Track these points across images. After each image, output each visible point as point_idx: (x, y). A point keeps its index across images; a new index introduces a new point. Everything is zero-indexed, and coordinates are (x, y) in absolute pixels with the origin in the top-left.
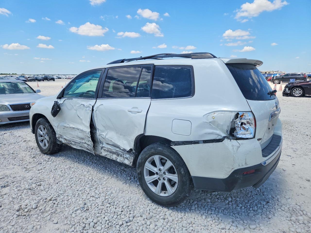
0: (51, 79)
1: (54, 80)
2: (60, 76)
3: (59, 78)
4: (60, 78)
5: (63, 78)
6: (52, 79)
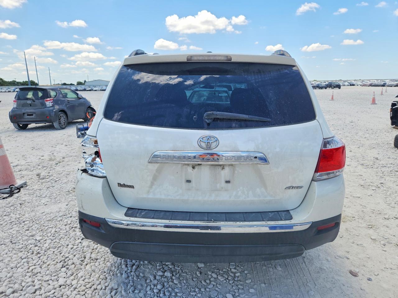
0: (336, 86)
1: (340, 88)
2: (354, 82)
3: (351, 85)
4: (354, 85)
5: (358, 85)
6: (338, 86)
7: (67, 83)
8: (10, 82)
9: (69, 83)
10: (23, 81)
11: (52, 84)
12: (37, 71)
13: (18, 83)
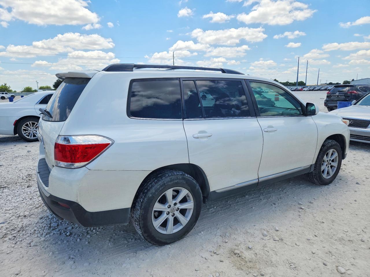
7: (333, 83)
8: (285, 83)
9: (335, 83)
10: (295, 82)
11: (319, 84)
12: (307, 73)
13: (290, 83)
